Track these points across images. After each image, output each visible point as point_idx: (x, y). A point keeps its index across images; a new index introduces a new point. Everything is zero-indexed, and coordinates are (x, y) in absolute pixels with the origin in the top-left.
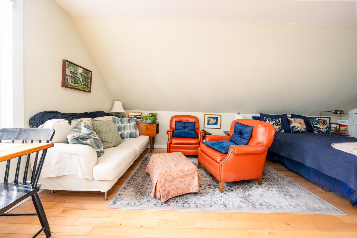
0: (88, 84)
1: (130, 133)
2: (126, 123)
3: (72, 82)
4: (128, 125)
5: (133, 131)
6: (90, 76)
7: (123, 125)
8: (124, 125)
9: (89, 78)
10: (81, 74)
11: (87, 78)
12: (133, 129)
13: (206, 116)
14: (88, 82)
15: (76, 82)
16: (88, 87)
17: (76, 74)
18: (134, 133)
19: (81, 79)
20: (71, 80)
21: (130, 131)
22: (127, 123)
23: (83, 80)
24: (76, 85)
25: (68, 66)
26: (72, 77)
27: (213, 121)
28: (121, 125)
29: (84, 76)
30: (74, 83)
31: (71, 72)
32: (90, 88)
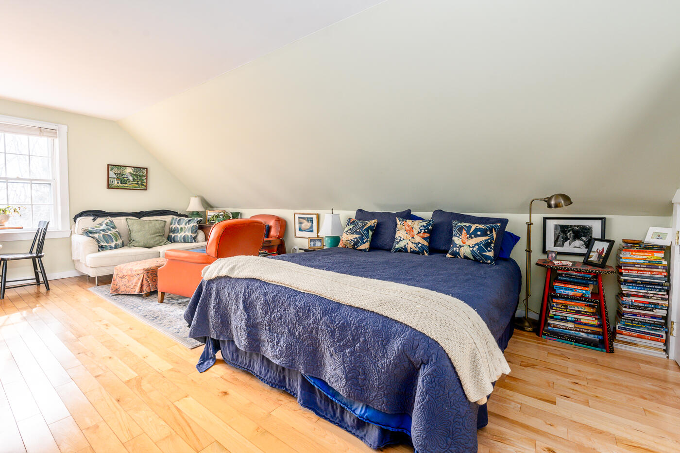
0: (142, 182)
1: (184, 236)
2: (184, 224)
3: (118, 183)
4: (186, 227)
5: (189, 234)
6: (145, 174)
7: (179, 227)
8: (181, 226)
9: (144, 176)
10: (131, 173)
11: (140, 176)
12: (188, 232)
13: (297, 216)
14: (143, 180)
15: (123, 182)
16: (142, 185)
17: (123, 175)
18: (189, 236)
19: (131, 178)
20: (116, 182)
21: (185, 234)
22: (186, 224)
23: (134, 179)
24: (124, 185)
25: (112, 169)
26: (117, 179)
27: (306, 225)
28: (178, 226)
29: (135, 175)
30: (121, 183)
31: (115, 174)
32: (146, 186)
